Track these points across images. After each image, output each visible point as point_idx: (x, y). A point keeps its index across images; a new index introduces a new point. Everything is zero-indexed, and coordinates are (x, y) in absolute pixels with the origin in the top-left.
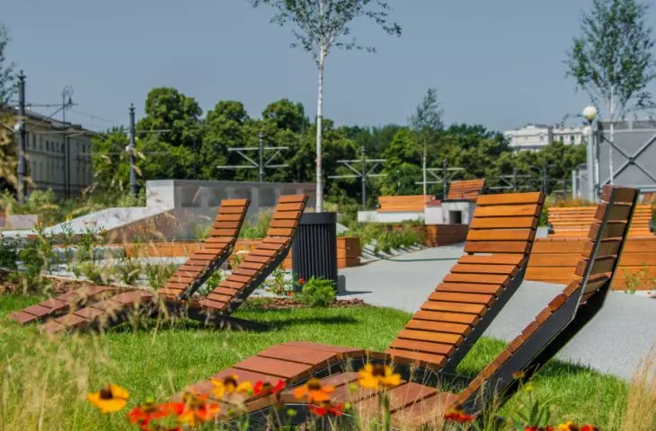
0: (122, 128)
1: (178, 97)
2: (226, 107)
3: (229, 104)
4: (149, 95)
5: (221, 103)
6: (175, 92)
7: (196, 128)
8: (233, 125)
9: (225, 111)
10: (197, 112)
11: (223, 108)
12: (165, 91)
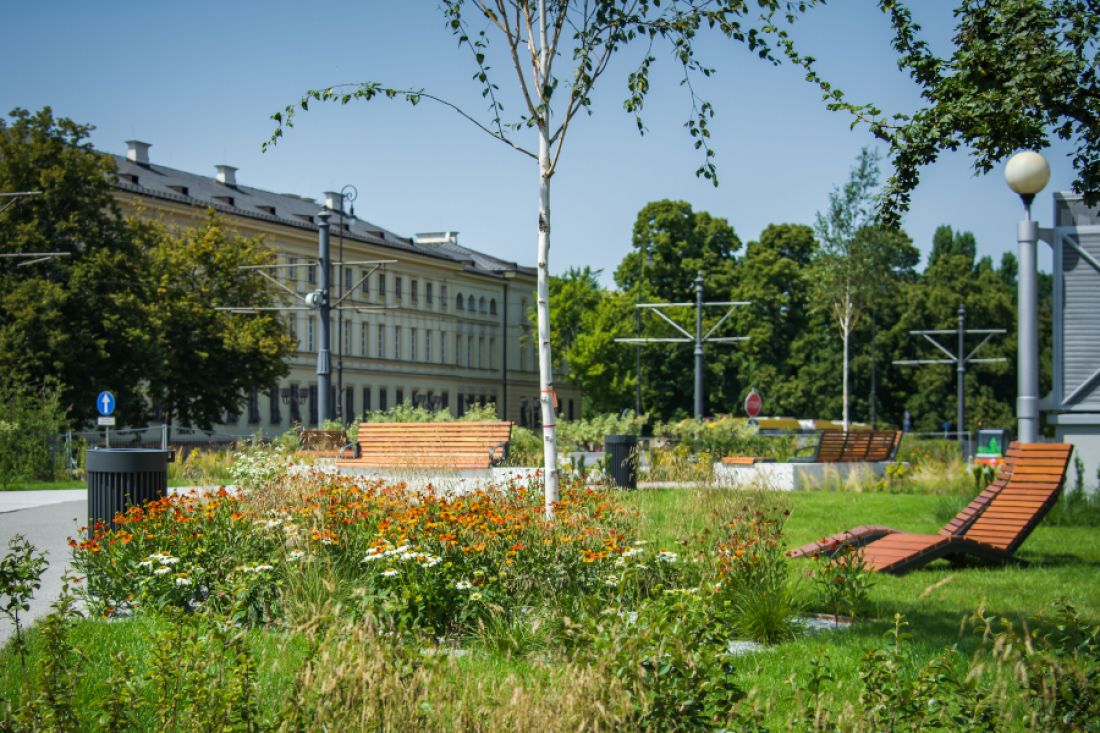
0: (587, 271)
1: (692, 216)
2: (779, 235)
3: (786, 229)
4: (640, 215)
5: (772, 227)
6: (686, 208)
7: (725, 273)
8: (788, 266)
9: (778, 242)
10: (731, 244)
11: (776, 237)
12: (667, 206)
